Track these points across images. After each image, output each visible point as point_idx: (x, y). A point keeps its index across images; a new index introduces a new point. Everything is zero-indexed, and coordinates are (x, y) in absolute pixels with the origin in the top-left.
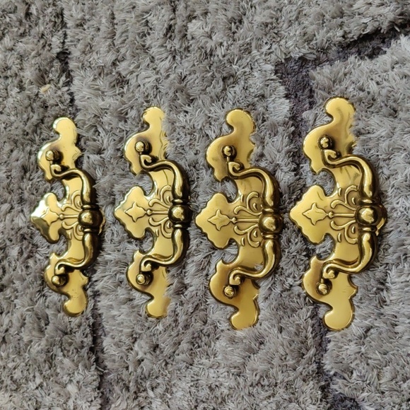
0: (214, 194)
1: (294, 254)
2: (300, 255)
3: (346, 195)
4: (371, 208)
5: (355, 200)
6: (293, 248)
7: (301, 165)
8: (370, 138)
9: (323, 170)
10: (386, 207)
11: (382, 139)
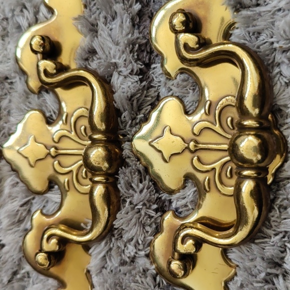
0: (28, 111)
1: (139, 207)
2: (149, 208)
3: (217, 112)
4: (257, 136)
5: (232, 121)
6: (137, 197)
7: (153, 66)
8: (259, 14)
9: (182, 71)
10: (285, 133)
11: (280, 14)
